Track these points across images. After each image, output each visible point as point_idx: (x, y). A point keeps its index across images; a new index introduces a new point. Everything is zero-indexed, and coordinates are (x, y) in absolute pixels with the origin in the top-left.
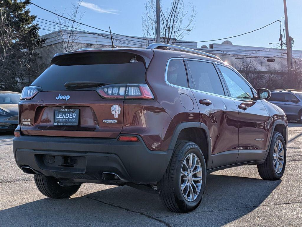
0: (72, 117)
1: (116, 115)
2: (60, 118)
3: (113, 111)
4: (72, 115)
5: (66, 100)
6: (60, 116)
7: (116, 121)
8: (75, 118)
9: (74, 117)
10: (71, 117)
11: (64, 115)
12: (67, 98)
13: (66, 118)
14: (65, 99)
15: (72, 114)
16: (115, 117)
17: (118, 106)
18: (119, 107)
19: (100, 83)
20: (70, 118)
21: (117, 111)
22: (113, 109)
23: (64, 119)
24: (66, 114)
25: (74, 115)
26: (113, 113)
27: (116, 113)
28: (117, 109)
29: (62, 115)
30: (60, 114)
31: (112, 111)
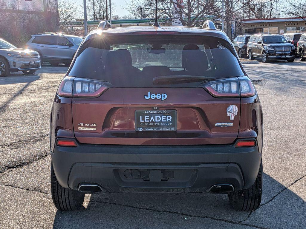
0: (166, 120)
1: (232, 117)
2: (146, 121)
3: (229, 112)
4: (166, 118)
5: (163, 99)
6: (146, 119)
7: (232, 124)
8: (171, 121)
9: (169, 120)
10: (164, 120)
11: (152, 118)
12: (164, 97)
13: (156, 121)
14: (161, 99)
15: (165, 116)
16: (231, 119)
17: (235, 106)
18: (237, 107)
19: (205, 77)
20: (162, 121)
21: (234, 112)
22: (229, 110)
23: (154, 122)
24: (156, 117)
25: (169, 118)
26: (228, 114)
27: (233, 115)
28: (234, 110)
29: (150, 118)
30: (146, 117)
31: (227, 112)
